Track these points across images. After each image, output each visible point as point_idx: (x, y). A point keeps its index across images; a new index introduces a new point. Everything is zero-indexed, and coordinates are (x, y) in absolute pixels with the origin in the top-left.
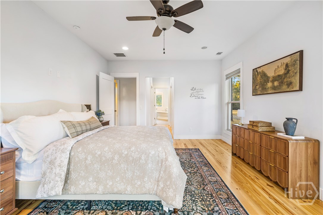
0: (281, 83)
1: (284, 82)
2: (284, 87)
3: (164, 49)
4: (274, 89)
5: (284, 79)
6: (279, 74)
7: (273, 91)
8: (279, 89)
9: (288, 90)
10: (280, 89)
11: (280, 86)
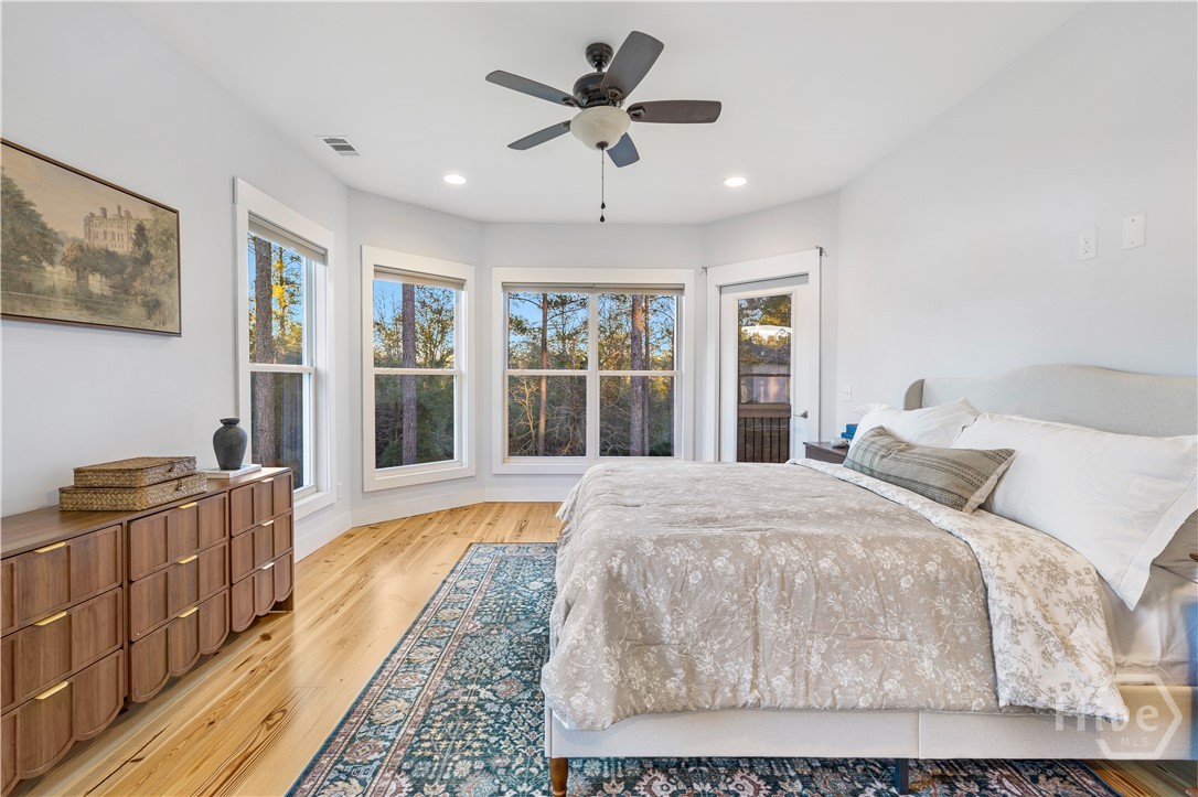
0: (123, 291)
1: (133, 292)
2: (135, 312)
3: (603, 206)
4: (88, 308)
5: (133, 277)
6: (111, 249)
7: (85, 312)
8: (110, 312)
9: (149, 325)
10: (117, 313)
11: (115, 299)
